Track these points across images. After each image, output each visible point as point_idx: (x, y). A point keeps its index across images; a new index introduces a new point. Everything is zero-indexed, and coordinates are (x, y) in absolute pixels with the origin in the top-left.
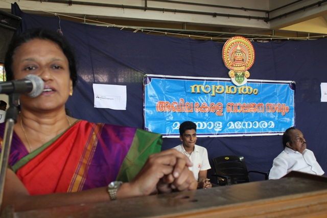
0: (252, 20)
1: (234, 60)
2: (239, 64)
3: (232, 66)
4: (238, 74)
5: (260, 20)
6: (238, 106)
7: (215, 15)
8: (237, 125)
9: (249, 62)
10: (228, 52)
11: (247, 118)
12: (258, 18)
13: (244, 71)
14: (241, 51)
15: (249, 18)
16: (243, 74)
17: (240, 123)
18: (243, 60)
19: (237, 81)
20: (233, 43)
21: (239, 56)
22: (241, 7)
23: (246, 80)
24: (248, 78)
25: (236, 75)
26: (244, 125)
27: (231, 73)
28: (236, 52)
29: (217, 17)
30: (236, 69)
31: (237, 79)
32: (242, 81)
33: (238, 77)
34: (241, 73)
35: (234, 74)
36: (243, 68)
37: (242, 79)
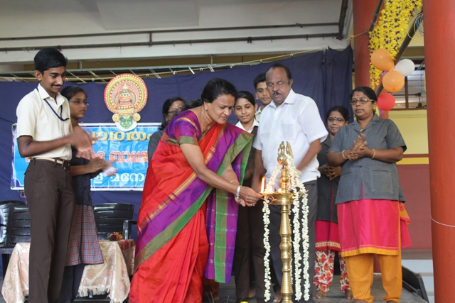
0: (310, 39)
1: (119, 102)
2: (126, 106)
3: (116, 108)
4: (124, 117)
5: (325, 38)
6: (126, 155)
7: (250, 40)
8: (124, 177)
9: (139, 103)
10: (111, 94)
11: (138, 170)
12: (323, 36)
13: (133, 114)
14: (129, 91)
15: (307, 37)
16: (132, 118)
17: (128, 174)
18: (131, 101)
19: (122, 126)
20: (118, 83)
21: (126, 97)
22: (294, 23)
23: (135, 125)
24: (138, 122)
25: (121, 119)
26: (134, 177)
27: (115, 117)
28: (121, 92)
29: (253, 42)
30: (121, 112)
31: (123, 123)
32: (130, 126)
33: (125, 121)
34: (129, 117)
35: (118, 118)
36: (131, 110)
37: (130, 123)
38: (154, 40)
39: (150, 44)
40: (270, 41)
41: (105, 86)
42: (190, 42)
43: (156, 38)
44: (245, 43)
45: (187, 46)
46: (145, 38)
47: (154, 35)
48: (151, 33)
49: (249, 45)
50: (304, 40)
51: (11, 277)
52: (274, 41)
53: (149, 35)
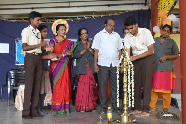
3: (56, 33)
5: (140, 5)
7: (109, 5)
10: (54, 27)
15: (132, 4)
20: (57, 23)
38: (70, 5)
39: (69, 7)
40: (117, 6)
41: (52, 24)
42: (85, 6)
43: (71, 4)
44: (107, 6)
45: (84, 8)
46: (67, 5)
47: (70, 3)
48: (69, 2)
49: (109, 7)
50: (131, 6)
51: (18, 98)
52: (119, 6)
53: (68, 3)
